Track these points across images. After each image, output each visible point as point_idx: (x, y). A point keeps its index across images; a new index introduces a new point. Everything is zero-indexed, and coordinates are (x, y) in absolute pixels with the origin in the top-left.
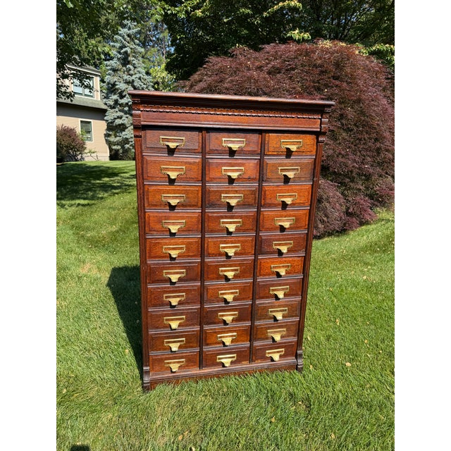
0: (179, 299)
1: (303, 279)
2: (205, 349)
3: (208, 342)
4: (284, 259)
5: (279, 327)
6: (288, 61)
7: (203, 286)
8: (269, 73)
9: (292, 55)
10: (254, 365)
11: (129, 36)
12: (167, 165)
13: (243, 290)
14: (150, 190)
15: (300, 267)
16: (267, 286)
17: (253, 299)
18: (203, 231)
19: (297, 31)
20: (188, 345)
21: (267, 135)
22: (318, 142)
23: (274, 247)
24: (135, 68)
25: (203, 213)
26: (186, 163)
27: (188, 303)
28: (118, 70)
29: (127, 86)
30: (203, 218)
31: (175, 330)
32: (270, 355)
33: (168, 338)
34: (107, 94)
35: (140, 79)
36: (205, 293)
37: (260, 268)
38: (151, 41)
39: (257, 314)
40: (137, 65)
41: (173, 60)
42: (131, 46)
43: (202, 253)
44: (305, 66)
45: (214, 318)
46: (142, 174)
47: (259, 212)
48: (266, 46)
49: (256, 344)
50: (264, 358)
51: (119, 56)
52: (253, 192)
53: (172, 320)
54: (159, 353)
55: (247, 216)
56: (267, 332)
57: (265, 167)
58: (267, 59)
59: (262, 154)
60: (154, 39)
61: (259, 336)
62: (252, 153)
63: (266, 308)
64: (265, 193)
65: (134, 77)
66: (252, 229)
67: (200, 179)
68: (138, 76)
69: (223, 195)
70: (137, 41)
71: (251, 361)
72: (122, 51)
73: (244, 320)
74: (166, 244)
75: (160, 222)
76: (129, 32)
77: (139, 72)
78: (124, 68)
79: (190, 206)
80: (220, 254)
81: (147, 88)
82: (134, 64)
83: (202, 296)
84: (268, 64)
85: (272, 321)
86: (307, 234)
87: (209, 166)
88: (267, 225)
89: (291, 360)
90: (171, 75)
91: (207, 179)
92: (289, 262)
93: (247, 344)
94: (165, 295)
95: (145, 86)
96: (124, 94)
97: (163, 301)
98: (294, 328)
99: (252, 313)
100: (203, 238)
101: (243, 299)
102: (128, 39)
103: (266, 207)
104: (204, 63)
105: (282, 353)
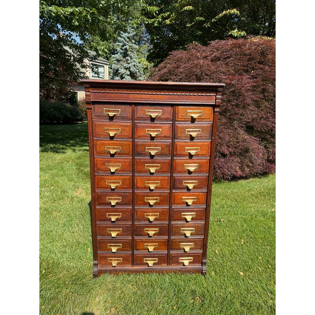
0: (117, 217)
1: (206, 208)
2: (136, 252)
3: (138, 248)
4: (192, 193)
5: (189, 242)
6: (226, 52)
7: (133, 209)
8: (212, 61)
9: (229, 47)
10: (170, 267)
11: (128, 38)
12: (108, 127)
13: (162, 213)
14: (97, 143)
15: (204, 200)
16: (180, 212)
17: (170, 220)
18: (133, 171)
19: (236, 30)
20: (123, 249)
21: (177, 107)
22: (214, 112)
23: (184, 184)
24: (131, 59)
25: (133, 159)
26: (121, 126)
27: (124, 220)
28: (120, 61)
29: (126, 71)
30: (133, 163)
31: (115, 237)
32: (182, 261)
33: (110, 242)
34: (113, 77)
35: (134, 66)
36: (135, 214)
37: (174, 198)
38: (143, 40)
39: (172, 231)
40: (133, 57)
41: (152, 54)
42: (130, 45)
43: (133, 186)
44: (238, 55)
45: (142, 232)
46: (92, 133)
47: (172, 160)
48: (212, 42)
49: (173, 252)
50: (178, 263)
51: (122, 51)
52: (168, 146)
53: (113, 231)
54: (103, 252)
55: (163, 163)
56: (180, 245)
57: (176, 129)
58: (212, 51)
59: (174, 120)
60: (146, 39)
61: (175, 247)
62: (167, 119)
63: (179, 228)
64: (176, 147)
65: (130, 64)
66: (168, 172)
67: (131, 136)
68: (133, 64)
69: (146, 148)
70: (134, 41)
71: (169, 263)
72: (123, 48)
73: (163, 235)
74: (109, 179)
75: (104, 164)
76: (128, 35)
77: (134, 61)
78: (124, 59)
79: (124, 154)
80: (145, 188)
81: (139, 72)
82: (131, 56)
83: (132, 215)
84: (212, 54)
85: (183, 237)
86: (208, 176)
87: (137, 128)
88: (179, 169)
89: (198, 266)
90: (151, 63)
91: (136, 136)
92: (195, 195)
93: (166, 252)
94: (107, 214)
95: (138, 71)
96: (124, 76)
97: (106, 218)
98: (200, 244)
99: (168, 230)
100: (133, 176)
101: (162, 220)
102: (128, 40)
103: (177, 157)
104: (168, 55)
105: (191, 261)
